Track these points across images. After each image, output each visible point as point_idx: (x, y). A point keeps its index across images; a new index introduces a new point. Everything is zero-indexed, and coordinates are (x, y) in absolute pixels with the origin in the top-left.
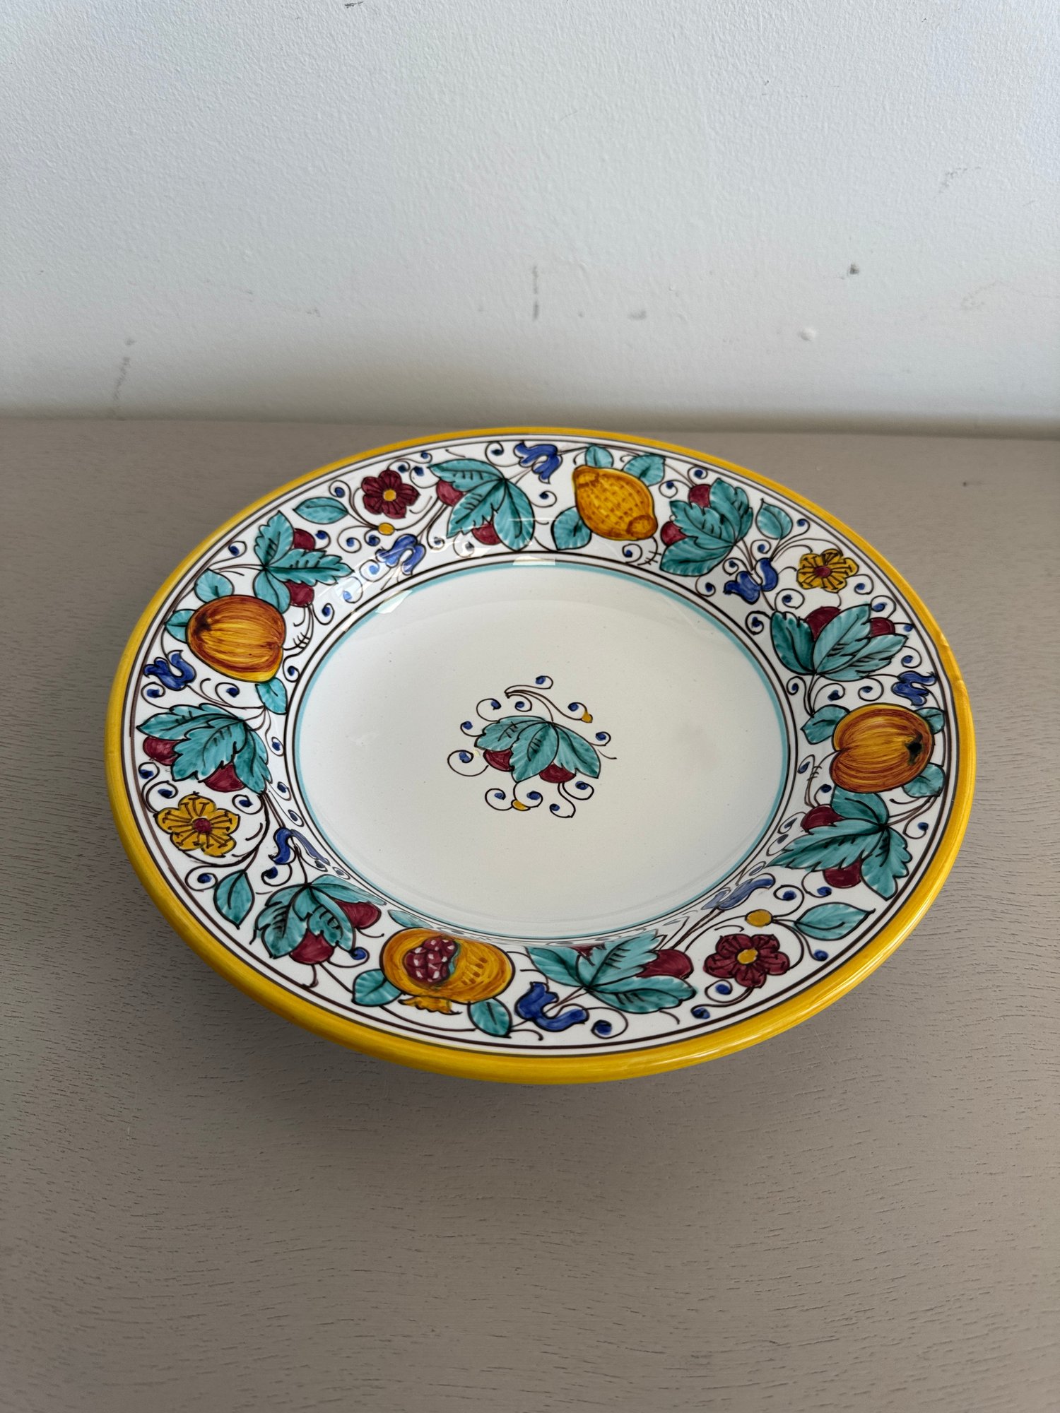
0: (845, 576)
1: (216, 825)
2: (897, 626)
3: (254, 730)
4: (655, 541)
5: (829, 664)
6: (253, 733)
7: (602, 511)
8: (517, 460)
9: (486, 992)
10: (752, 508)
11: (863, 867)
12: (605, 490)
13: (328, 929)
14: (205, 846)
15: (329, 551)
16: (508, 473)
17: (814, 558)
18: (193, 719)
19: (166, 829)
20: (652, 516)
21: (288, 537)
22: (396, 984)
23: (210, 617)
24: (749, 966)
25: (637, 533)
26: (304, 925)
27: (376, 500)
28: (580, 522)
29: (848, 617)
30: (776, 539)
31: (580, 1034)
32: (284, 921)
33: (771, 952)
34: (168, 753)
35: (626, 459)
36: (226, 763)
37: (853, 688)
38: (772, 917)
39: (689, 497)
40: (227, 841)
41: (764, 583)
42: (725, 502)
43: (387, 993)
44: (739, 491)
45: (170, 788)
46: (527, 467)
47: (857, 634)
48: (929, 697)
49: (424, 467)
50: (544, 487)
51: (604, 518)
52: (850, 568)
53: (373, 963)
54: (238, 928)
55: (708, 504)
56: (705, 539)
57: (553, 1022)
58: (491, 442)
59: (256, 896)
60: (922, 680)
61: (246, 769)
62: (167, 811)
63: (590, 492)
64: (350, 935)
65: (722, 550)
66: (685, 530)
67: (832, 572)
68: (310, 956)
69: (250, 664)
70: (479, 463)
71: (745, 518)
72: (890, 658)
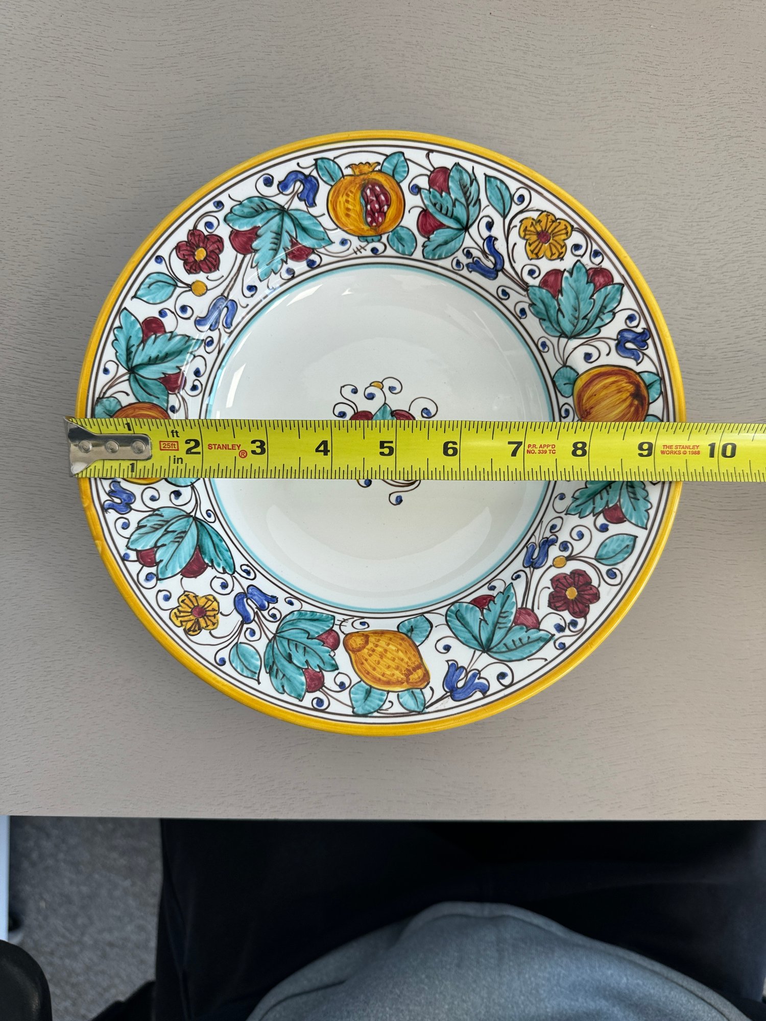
0: (180, 608)
1: (537, 243)
2: (136, 559)
3: (560, 337)
4: (343, 632)
5: (185, 524)
6: (559, 334)
7: (394, 648)
8: (482, 675)
9: (338, 189)
10: (267, 673)
11: (141, 335)
12: (397, 668)
13: (440, 201)
14: (534, 223)
15: (591, 518)
16: (485, 659)
17: (207, 626)
18: (598, 316)
19: (562, 221)
20: (350, 652)
21: (627, 510)
22: (386, 175)
23: (638, 405)
24: (198, 247)
25: (359, 636)
26: (453, 197)
27: (581, 583)
28: (409, 634)
29: (173, 569)
30: (240, 643)
31: (279, 174)
32: (465, 194)
33: (187, 259)
34: (594, 279)
35: (387, 705)
36: (560, 296)
37: (164, 501)
38: (191, 290)
39: (323, 676)
40: (525, 234)
41: (245, 600)
42: (291, 676)
43: (388, 167)
44: (281, 690)
45: (578, 253)
46: (470, 671)
47: (165, 552)
48: (108, 489)
49: (558, 635)
50: (450, 655)
51: (391, 642)
52: (177, 617)
53: (405, 185)
54: (485, 174)
55: (305, 672)
56: (301, 638)
57: (295, 178)
58: (511, 685)
59: (488, 203)
60: (113, 505)
61: (546, 301)
62: (569, 234)
63: (410, 663)
64: (427, 202)
65: (284, 630)
66: (319, 644)
67: (191, 612)
68: (439, 175)
69: (591, 388)
70: (514, 659)
71: (271, 661)
72: (139, 527)
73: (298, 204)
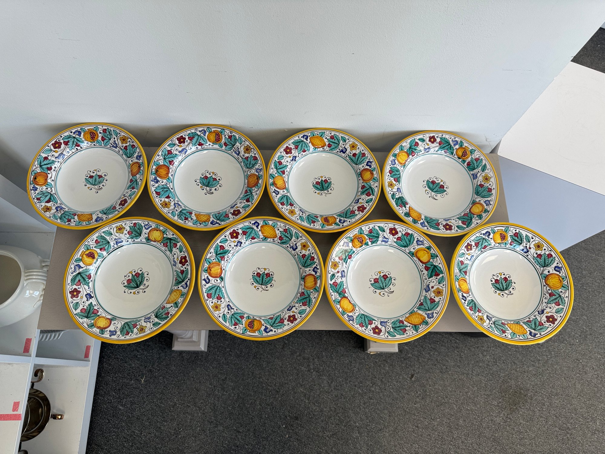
2: (36, 199)
3: (128, 158)
5: (48, 194)
9: (85, 133)
11: (43, 160)
12: (87, 218)
16: (104, 215)
17: (49, 211)
19: (126, 137)
20: (78, 216)
22: (95, 131)
24: (57, 144)
29: (44, 201)
30: (55, 214)
31: (73, 131)
32: (109, 133)
33: (54, 146)
35: (83, 224)
36: (127, 150)
37: (44, 190)
38: (54, 152)
39: (71, 220)
40: (121, 140)
41: (58, 208)
42: (64, 220)
44: (62, 222)
46: (101, 217)
47: (43, 198)
48: (32, 187)
50: (98, 216)
51: (87, 215)
52: (43, 209)
53: (98, 132)
54: (113, 129)
55: (68, 219)
56: (68, 214)
57: (77, 132)
59: (114, 135)
60: (33, 190)
63: (90, 218)
64: (103, 135)
65: (65, 213)
66: (72, 215)
67: (46, 209)
68: (105, 130)
71: (61, 217)
72: (38, 194)
73: (77, 136)
